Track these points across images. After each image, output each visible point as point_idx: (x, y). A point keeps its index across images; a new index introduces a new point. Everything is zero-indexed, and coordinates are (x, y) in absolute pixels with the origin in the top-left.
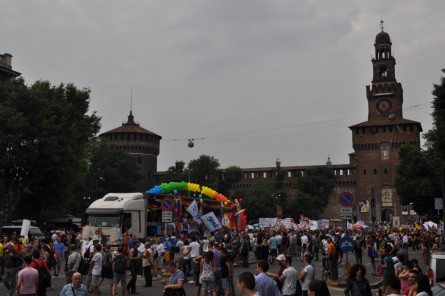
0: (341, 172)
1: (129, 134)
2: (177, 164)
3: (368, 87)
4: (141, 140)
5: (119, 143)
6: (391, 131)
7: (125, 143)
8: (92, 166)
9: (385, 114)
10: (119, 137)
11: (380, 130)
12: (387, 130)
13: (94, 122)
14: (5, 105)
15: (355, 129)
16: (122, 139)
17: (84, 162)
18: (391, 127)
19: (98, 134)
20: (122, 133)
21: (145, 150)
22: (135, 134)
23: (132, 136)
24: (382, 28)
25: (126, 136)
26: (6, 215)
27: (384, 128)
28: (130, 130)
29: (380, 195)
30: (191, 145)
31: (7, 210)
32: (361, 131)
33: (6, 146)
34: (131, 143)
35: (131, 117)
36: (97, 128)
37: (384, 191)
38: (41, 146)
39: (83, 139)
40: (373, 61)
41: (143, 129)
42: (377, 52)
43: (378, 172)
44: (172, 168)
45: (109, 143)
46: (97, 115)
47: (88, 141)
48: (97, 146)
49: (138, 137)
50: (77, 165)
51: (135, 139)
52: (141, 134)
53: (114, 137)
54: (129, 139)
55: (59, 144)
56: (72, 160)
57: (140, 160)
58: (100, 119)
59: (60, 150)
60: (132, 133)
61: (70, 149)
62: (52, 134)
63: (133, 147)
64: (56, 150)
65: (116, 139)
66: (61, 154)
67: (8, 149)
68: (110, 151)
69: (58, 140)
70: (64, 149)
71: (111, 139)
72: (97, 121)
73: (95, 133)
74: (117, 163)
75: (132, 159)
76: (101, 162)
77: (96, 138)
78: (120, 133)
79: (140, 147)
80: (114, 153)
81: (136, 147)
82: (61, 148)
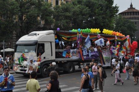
4: (136, 15)
5: (127, 16)
7: (129, 16)
8: (116, 26)
10: (127, 14)
13: (116, 9)
14: (82, 5)
16: (128, 15)
17: (113, 25)
19: (118, 14)
20: (128, 12)
21: (138, 18)
22: (134, 12)
23: (132, 13)
25: (129, 14)
28: (131, 11)
33: (83, 21)
34: (132, 16)
35: (131, 5)
36: (117, 11)
38: (96, 20)
39: (112, 16)
41: (136, 10)
45: (122, 17)
46: (117, 6)
47: (114, 17)
48: (118, 18)
49: (135, 13)
50: (110, 26)
51: (133, 14)
52: (136, 12)
53: (124, 14)
54: (131, 15)
55: (103, 18)
56: (108, 25)
57: (136, 23)
58: (118, 7)
59: (103, 21)
60: (132, 12)
61: (107, 20)
62: (100, 15)
63: (132, 18)
64: (101, 21)
65: (125, 15)
66: (104, 23)
67: (84, 22)
68: (123, 20)
69: (102, 17)
70: (104, 20)
71: (123, 15)
72: (117, 8)
73: (117, 13)
74: (126, 25)
75: (132, 23)
76: (120, 25)
77: (117, 15)
78: (127, 12)
79: (136, 18)
80: (125, 21)
81: (134, 18)
82: (103, 20)
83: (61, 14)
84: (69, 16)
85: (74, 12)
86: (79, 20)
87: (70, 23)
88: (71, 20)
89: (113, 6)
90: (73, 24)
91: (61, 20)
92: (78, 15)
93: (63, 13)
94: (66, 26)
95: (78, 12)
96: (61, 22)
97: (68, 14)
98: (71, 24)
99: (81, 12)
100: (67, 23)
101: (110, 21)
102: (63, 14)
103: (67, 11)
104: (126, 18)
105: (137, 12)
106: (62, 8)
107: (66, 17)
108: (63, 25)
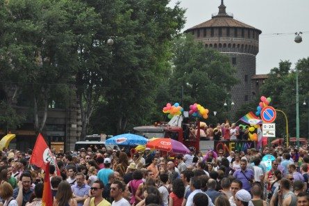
1: (220, 28)
2: (282, 64)
4: (236, 35)
5: (208, 40)
7: (215, 40)
8: (177, 69)
10: (209, 32)
13: (177, 16)
16: (212, 35)
17: (167, 65)
19: (182, 31)
20: (212, 28)
21: (241, 47)
22: (228, 28)
23: (224, 31)
25: (216, 32)
26: (80, 129)
28: (221, 23)
30: (299, 40)
31: (80, 123)
33: (76, 48)
34: (223, 40)
35: (222, 8)
36: (181, 23)
38: (116, 46)
39: (165, 37)
41: (237, 22)
44: (275, 70)
45: (196, 41)
46: (180, 7)
47: (170, 39)
48: (182, 44)
49: (232, 32)
50: (158, 68)
51: (228, 35)
52: (236, 28)
53: (202, 33)
54: (220, 35)
55: (137, 44)
56: (152, 63)
57: (234, 61)
58: (184, 12)
59: (137, 51)
60: (224, 27)
61: (149, 50)
62: (129, 32)
63: (225, 45)
64: (133, 51)
65: (205, 35)
66: (140, 56)
67: (79, 52)
68: (197, 50)
69: (135, 39)
70: (142, 50)
71: (199, 36)
72: (182, 15)
73: (179, 29)
74: (206, 66)
75: (225, 59)
76: (187, 64)
77: (180, 35)
78: (209, 28)
79: (234, 45)
80: (203, 54)
81: (229, 45)
82: (139, 49)
83: (7, 25)
84: (33, 34)
85: (50, 21)
86: (65, 46)
87: (36, 55)
88: (39, 44)
89: (167, 6)
90: (45, 59)
91: (7, 45)
92: (61, 30)
93: (15, 21)
94: (24, 62)
95: (60, 20)
96: (6, 50)
97: (30, 26)
98: (39, 59)
99: (72, 21)
100: (26, 53)
101: (160, 53)
102: (15, 25)
103: (28, 17)
104: (206, 45)
105: (240, 28)
106: (12, 8)
107: (25, 36)
108: (15, 61)
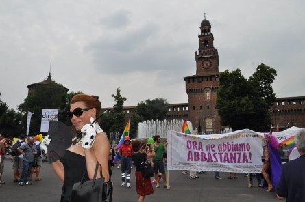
0: (178, 109)
3: (196, 53)
6: (211, 80)
9: (207, 69)
11: (204, 79)
12: (209, 79)
15: (188, 79)
18: (211, 77)
24: (205, 18)
27: (207, 77)
29: (204, 124)
32: (191, 81)
35: (50, 77)
37: (207, 121)
40: (199, 37)
42: (202, 32)
43: (203, 108)
